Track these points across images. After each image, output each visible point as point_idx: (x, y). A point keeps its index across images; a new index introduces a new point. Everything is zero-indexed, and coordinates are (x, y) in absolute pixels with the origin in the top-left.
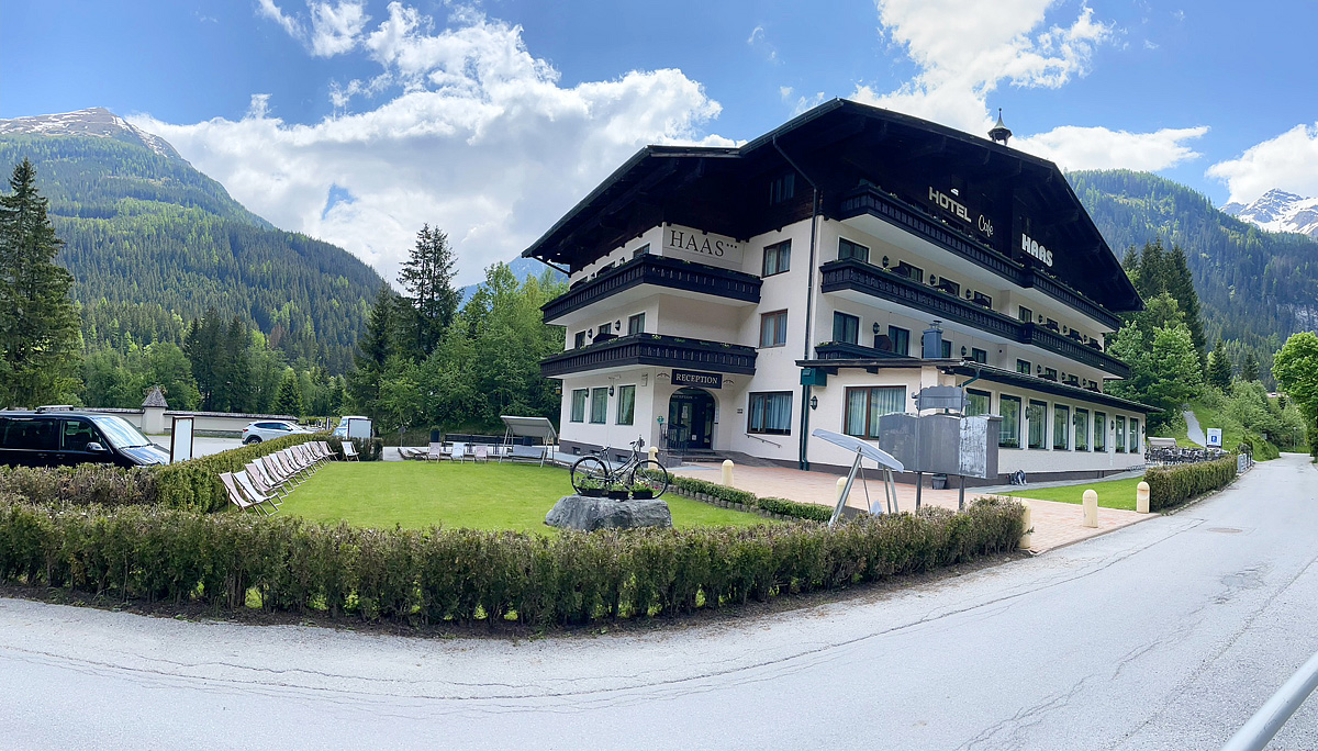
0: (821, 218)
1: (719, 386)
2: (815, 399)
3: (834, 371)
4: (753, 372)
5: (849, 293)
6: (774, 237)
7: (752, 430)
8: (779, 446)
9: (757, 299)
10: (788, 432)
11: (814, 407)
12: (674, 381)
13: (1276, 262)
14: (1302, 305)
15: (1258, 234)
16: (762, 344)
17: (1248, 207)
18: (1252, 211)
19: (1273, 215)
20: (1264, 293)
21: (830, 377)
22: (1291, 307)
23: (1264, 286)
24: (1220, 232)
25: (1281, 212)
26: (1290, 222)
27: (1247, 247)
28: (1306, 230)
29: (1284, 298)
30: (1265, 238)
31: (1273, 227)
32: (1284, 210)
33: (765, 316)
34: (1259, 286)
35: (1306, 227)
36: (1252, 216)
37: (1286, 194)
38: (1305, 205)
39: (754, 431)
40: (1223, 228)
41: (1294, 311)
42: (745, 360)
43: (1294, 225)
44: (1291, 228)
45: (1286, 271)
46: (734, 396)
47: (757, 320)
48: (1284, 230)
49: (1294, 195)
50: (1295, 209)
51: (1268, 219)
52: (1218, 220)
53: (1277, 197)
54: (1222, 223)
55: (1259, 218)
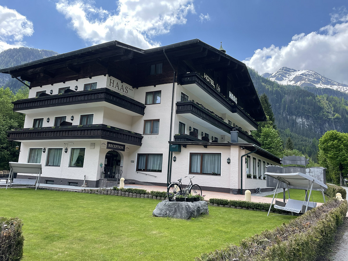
0: (176, 84)
1: (123, 150)
2: (175, 157)
3: (185, 146)
4: (140, 144)
5: (190, 115)
6: (152, 89)
7: (138, 170)
8: (155, 177)
9: (143, 114)
10: (160, 171)
11: (175, 161)
12: (108, 148)
13: (287, 98)
14: (299, 116)
15: (278, 86)
16: (144, 133)
17: (273, 75)
18: (275, 76)
19: (284, 78)
20: (282, 111)
21: (183, 149)
22: (294, 117)
23: (282, 108)
24: (262, 85)
25: (287, 76)
26: (291, 81)
27: (274, 91)
28: (299, 84)
29: (291, 113)
30: (282, 87)
31: (284, 83)
32: (288, 76)
33: (146, 121)
34: (280, 108)
35: (299, 83)
36: (274, 78)
37: (290, 69)
38: (299, 73)
39: (140, 170)
40: (263, 84)
41: (295, 119)
42: (137, 140)
43: (293, 82)
44: (292, 83)
45: (291, 102)
46: (130, 154)
47: (142, 123)
48: (289, 84)
49: (293, 69)
50: (293, 75)
51: (281, 79)
52: (261, 80)
53: (285, 70)
54: (263, 82)
55: (278, 79)
